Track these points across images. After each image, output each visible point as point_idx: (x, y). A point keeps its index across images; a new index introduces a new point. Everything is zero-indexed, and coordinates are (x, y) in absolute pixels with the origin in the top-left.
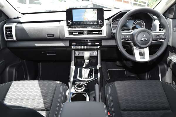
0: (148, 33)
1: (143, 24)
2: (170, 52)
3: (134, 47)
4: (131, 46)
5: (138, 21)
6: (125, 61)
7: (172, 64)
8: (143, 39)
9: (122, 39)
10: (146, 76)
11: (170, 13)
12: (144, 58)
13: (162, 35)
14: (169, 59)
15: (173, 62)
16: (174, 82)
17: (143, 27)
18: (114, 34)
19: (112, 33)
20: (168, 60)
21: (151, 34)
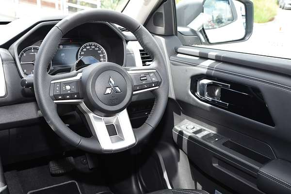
0: (120, 72)
1: (103, 53)
2: (174, 113)
3: (91, 115)
4: (82, 114)
5: (89, 46)
6: (72, 158)
7: (186, 142)
8: (109, 91)
9: (56, 97)
10: (134, 186)
11: (156, 24)
12: (121, 139)
13: (151, 75)
14: (176, 130)
15: (186, 136)
16: (198, 184)
17: (102, 59)
18: (31, 85)
19: (23, 83)
20: (175, 134)
21: (126, 75)
